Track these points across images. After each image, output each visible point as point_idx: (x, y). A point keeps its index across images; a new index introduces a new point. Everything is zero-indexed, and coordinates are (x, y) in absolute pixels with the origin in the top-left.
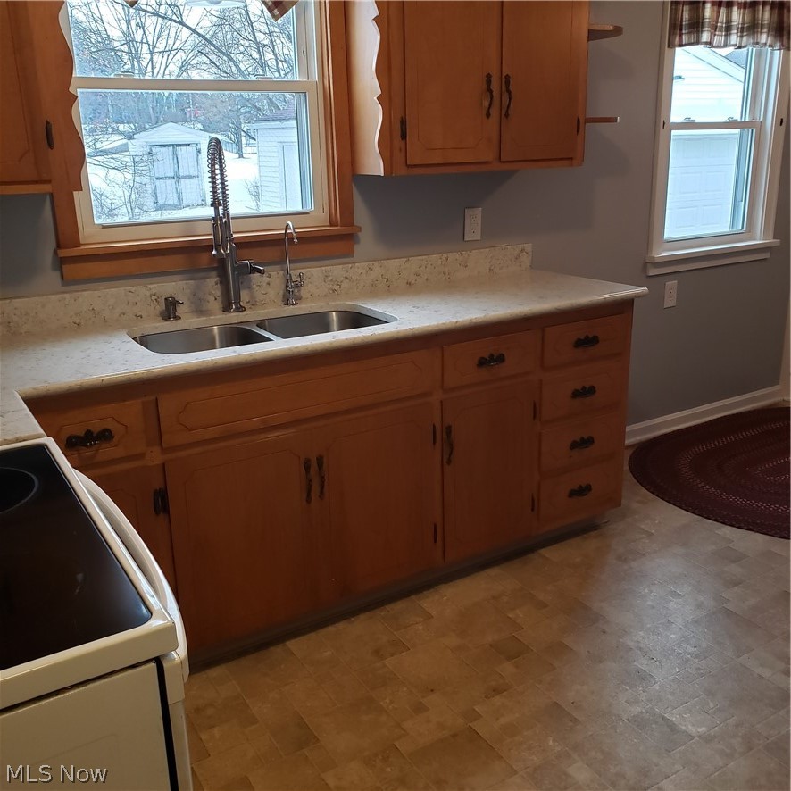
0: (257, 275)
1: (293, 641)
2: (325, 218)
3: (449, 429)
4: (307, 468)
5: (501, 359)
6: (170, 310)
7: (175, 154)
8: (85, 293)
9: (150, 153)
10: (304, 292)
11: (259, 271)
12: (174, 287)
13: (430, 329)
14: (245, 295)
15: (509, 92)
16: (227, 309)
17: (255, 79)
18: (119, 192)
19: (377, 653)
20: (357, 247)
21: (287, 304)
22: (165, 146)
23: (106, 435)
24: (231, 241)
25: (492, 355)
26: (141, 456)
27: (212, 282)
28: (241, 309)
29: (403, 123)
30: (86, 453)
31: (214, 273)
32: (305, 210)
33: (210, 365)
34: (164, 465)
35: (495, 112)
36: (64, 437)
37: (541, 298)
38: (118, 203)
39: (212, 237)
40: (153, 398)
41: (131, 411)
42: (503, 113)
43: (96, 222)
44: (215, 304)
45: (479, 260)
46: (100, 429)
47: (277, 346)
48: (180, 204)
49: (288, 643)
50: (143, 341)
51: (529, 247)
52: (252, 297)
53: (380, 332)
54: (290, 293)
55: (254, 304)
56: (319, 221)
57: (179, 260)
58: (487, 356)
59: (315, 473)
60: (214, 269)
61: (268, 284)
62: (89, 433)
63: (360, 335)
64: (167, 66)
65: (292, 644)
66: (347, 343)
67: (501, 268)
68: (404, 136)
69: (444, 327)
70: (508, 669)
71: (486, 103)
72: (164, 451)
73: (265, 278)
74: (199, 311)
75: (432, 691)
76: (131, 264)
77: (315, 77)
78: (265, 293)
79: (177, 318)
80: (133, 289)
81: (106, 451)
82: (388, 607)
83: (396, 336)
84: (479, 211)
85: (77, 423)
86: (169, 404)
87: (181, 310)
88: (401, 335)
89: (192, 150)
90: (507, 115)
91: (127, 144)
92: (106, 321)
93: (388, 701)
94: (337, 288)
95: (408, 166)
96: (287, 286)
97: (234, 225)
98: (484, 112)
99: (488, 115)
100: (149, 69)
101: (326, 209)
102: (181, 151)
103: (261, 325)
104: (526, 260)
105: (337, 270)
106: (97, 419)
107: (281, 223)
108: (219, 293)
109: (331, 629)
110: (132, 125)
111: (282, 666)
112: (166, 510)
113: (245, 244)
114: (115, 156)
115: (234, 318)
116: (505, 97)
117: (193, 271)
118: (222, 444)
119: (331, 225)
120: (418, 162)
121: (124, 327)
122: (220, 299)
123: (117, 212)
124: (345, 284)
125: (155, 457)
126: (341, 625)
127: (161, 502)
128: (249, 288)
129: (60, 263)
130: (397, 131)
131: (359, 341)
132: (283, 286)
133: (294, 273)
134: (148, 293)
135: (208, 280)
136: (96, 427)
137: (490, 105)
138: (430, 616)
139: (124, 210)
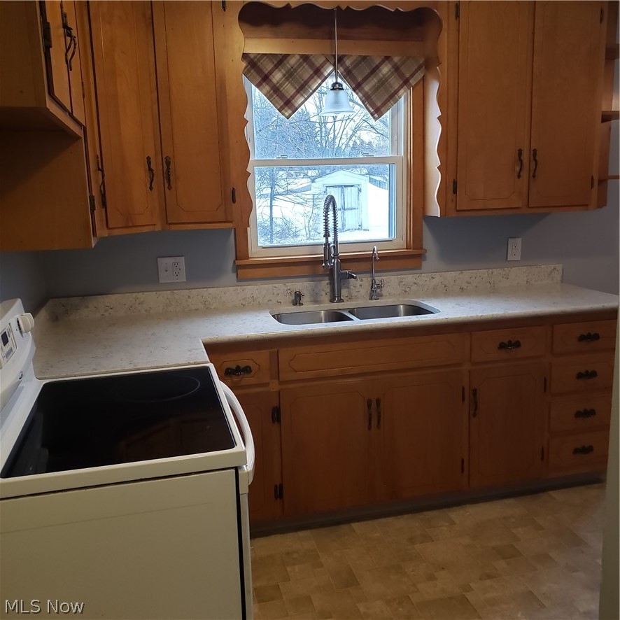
0: (353, 279)
1: (357, 524)
2: (402, 243)
3: (475, 392)
4: (369, 406)
5: (518, 344)
6: (298, 299)
7: (343, 192)
8: (249, 287)
9: (325, 192)
10: (384, 292)
11: (353, 277)
12: (301, 285)
13: (460, 319)
14: (344, 292)
15: (535, 160)
16: (332, 301)
17: (362, 157)
18: (302, 220)
19: (412, 540)
20: (424, 263)
21: (371, 299)
22: (336, 186)
23: (247, 370)
24: (338, 258)
25: (510, 342)
26: (267, 385)
27: (325, 284)
28: (341, 301)
29: (455, 183)
30: (235, 379)
31: (327, 278)
32: (390, 239)
33: (310, 332)
34: (279, 392)
35: (525, 174)
36: (224, 368)
37: (554, 303)
38: (301, 227)
39: (323, 255)
40: (276, 350)
41: (263, 357)
42: (531, 174)
43: (259, 245)
44: (325, 297)
45: (518, 274)
46: (245, 365)
47: (356, 323)
48: (343, 229)
49: (353, 525)
50: (279, 318)
51: (559, 267)
52: (350, 293)
53: (424, 319)
54: (375, 292)
55: (350, 298)
56: (399, 246)
57: (306, 268)
58: (506, 342)
59: (374, 410)
60: (327, 275)
61: (361, 285)
62: (238, 367)
63: (409, 320)
64: (344, 129)
65: (355, 525)
66: (398, 325)
67: (536, 281)
68: (455, 192)
69: (471, 319)
70: (501, 564)
71: (518, 169)
72: (281, 383)
73: (359, 282)
74: (316, 301)
75: (443, 568)
76: (277, 270)
77: (402, 154)
78: (358, 290)
79: (301, 304)
80: (277, 285)
81: (247, 380)
82: (426, 513)
83: (434, 322)
84: (519, 241)
85: (232, 361)
86: (285, 355)
87: (304, 300)
88: (438, 322)
89: (355, 189)
90: (534, 176)
91: (310, 185)
92: (260, 304)
93: (411, 569)
94: (408, 289)
95: (458, 211)
96: (372, 287)
97: (340, 248)
98: (516, 175)
99: (519, 176)
100: (332, 131)
101: (404, 238)
102: (347, 190)
103: (351, 312)
104: (558, 277)
105: (409, 278)
106: (243, 359)
107: (370, 247)
108: (328, 290)
109: (383, 520)
110: (317, 171)
111: (346, 537)
112: (279, 420)
113: (345, 260)
114: (299, 194)
115: (336, 306)
116: (533, 163)
117: (314, 276)
118: (316, 383)
119: (407, 248)
120: (465, 209)
121: (269, 308)
122: (329, 294)
123: (298, 233)
124: (414, 287)
125: (275, 386)
126: (390, 519)
127: (276, 415)
128: (348, 288)
129: (237, 268)
130: (451, 187)
131: (407, 324)
132: (370, 288)
133: (378, 280)
134: (286, 289)
135: (323, 282)
136: (243, 364)
137: (521, 170)
138: (454, 523)
139: (303, 232)
